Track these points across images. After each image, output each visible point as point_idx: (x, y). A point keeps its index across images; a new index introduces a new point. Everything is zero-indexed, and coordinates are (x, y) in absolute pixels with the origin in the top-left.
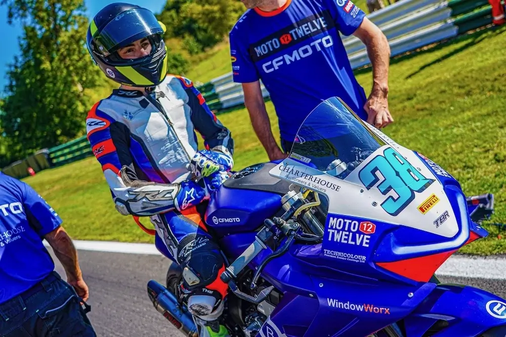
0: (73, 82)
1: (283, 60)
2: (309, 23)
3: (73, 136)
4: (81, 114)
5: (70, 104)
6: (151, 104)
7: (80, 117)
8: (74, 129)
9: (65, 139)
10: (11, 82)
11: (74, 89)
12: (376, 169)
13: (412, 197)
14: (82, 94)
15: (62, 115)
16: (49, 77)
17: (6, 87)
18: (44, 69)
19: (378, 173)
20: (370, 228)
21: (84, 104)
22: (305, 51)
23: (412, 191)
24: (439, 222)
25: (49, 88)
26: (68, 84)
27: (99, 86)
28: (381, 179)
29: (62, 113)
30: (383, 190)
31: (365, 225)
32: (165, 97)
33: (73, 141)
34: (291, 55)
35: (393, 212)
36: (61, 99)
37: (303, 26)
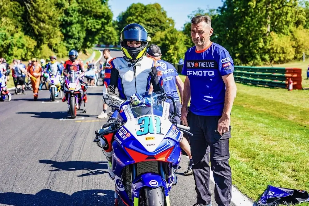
0: (265, 23)
1: (192, 73)
2: (206, 63)
3: (246, 62)
4: (259, 48)
5: (256, 38)
6: (132, 66)
7: (257, 50)
8: (249, 57)
9: (239, 62)
10: (224, 6)
11: (264, 28)
12: (144, 120)
13: (147, 134)
14: (268, 34)
15: (246, 44)
16: (251, 12)
17: (219, 8)
18: (249, 6)
19: (143, 121)
20: (129, 135)
21: (265, 42)
22: (200, 73)
23: (149, 132)
24: (148, 145)
25: (247, 21)
26: (261, 23)
27: (284, 34)
28: (143, 123)
29: (246, 43)
30: (141, 127)
31: (128, 134)
32: (140, 67)
33: (243, 66)
34: (195, 72)
35: (138, 135)
36: (251, 32)
37: (204, 63)
